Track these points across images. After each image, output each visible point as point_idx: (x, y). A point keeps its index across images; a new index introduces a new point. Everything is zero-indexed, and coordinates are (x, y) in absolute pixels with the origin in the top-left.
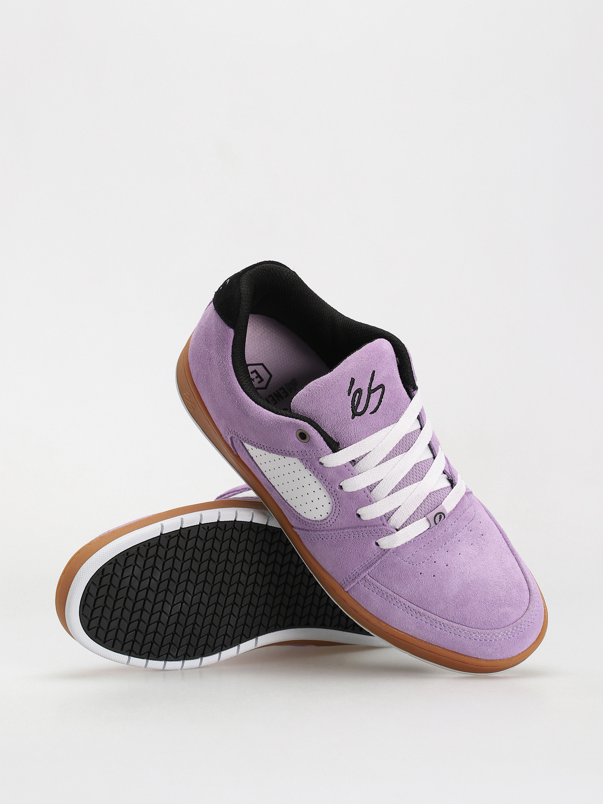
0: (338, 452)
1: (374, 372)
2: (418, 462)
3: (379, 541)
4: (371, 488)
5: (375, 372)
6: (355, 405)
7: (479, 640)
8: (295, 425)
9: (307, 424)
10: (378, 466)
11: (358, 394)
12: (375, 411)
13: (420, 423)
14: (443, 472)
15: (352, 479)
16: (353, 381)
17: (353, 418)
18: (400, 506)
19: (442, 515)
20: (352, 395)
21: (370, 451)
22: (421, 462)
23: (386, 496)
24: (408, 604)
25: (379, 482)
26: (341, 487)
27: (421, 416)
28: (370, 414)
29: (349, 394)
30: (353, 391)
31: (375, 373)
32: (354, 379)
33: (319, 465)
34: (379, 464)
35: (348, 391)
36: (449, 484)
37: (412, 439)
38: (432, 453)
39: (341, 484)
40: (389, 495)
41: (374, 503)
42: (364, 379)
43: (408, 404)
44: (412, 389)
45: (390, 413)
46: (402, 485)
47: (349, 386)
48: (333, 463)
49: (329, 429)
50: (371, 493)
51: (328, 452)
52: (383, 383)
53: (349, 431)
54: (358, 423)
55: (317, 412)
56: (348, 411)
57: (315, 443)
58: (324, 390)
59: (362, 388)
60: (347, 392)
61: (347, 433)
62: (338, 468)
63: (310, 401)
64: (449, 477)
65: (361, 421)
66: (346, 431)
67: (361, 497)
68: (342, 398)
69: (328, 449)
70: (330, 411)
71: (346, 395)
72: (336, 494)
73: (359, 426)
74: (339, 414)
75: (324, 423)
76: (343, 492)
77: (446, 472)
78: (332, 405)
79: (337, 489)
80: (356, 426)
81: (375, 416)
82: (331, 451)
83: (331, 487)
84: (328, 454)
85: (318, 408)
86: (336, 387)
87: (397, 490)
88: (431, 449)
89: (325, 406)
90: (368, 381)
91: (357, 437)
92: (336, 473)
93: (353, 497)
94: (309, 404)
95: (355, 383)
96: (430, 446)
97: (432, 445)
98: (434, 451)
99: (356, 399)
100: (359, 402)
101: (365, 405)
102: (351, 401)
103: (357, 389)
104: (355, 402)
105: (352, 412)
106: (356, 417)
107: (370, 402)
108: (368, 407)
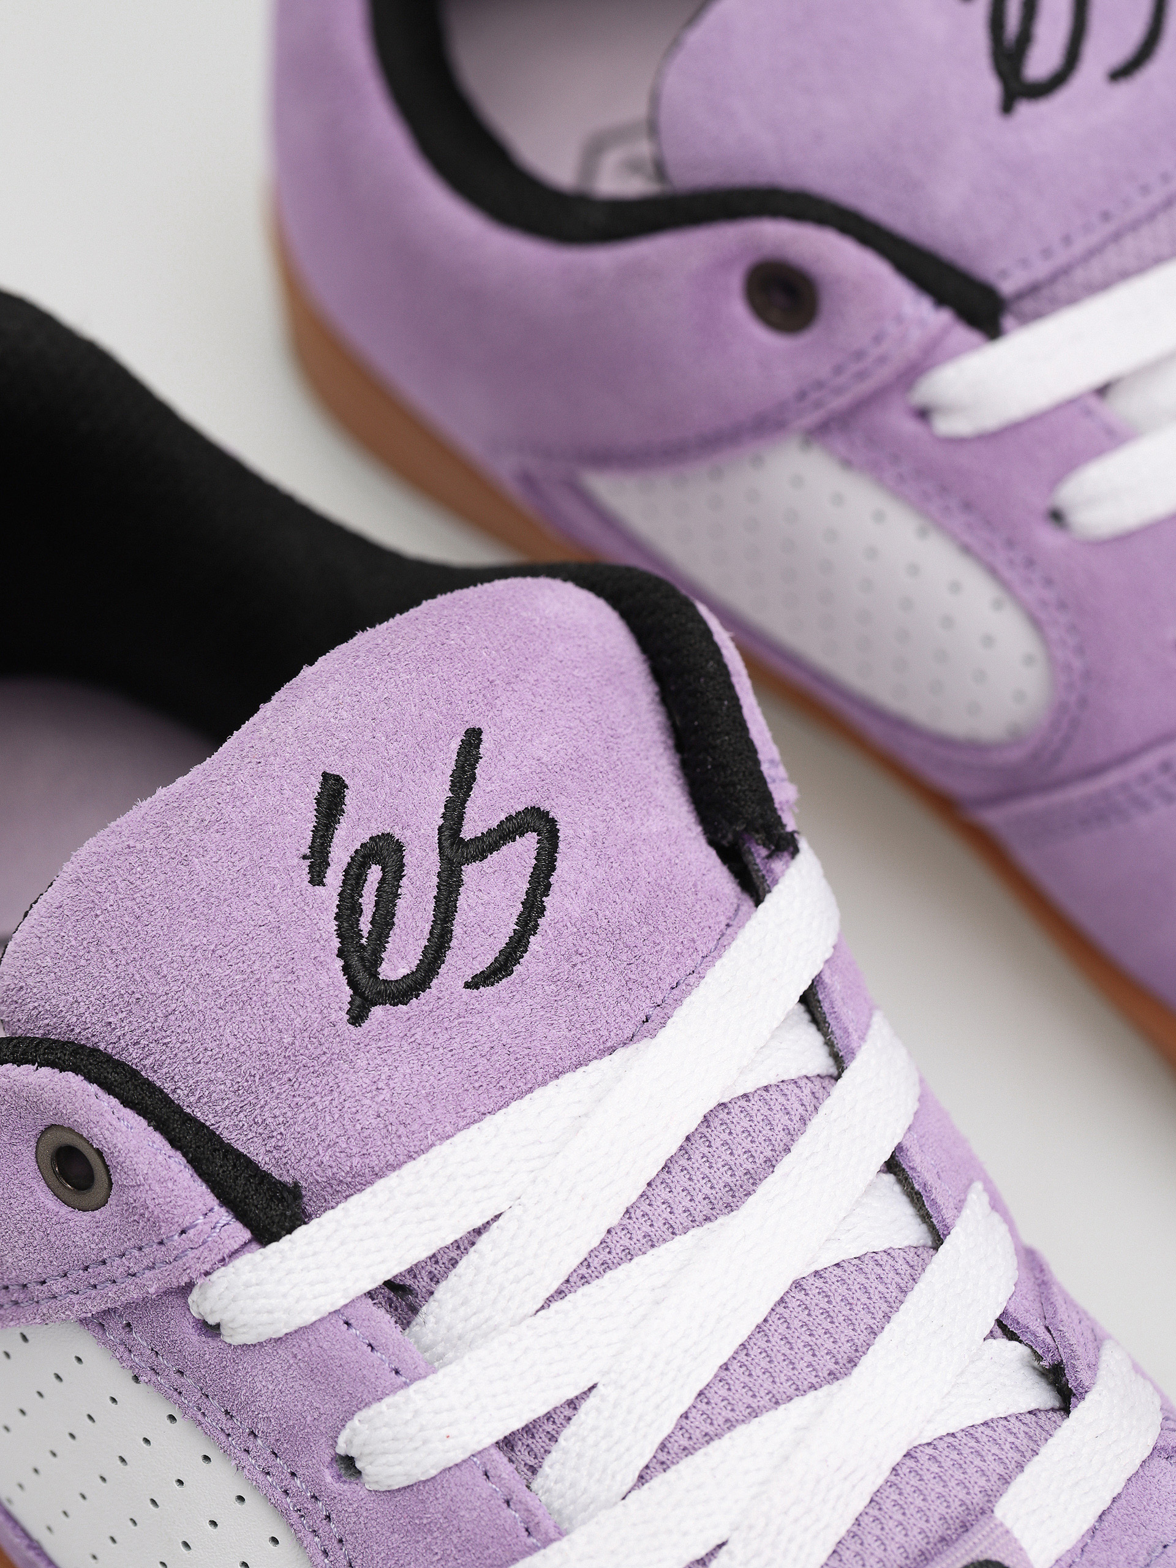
0: (288, 1237)
1: (473, 738)
2: (818, 1267)
4: (526, 1445)
5: (483, 737)
6: (364, 941)
8: (32, 1103)
9: (74, 1081)
10: (555, 1306)
11: (375, 873)
12: (502, 966)
13: (829, 1043)
14: (999, 1322)
15: (398, 1398)
16: (332, 798)
17: (357, 1016)
18: (720, 1546)
20: (334, 877)
21: (498, 1217)
22: (837, 1265)
23: (625, 1489)
25: (573, 1404)
26: (348, 1465)
27: (832, 1003)
28: (467, 985)
29: (317, 877)
30: (340, 854)
31: (477, 744)
32: (338, 779)
33: (195, 1338)
34: (560, 1293)
35: (305, 857)
36: (1041, 1396)
37: (766, 1131)
38: (925, 1217)
39: (342, 1449)
40: (642, 1479)
41: (552, 1541)
42: (407, 777)
43: (732, 925)
44: (759, 844)
45: (604, 981)
46: (721, 1414)
47: (311, 826)
48: (269, 1312)
49: (227, 1103)
50: (538, 1483)
51: (232, 1241)
52: (545, 806)
53: (347, 1104)
54: (397, 1044)
55: (135, 1009)
56: (324, 979)
57: (138, 1194)
58: (156, 862)
59: (397, 831)
60: (302, 861)
61: (336, 1116)
62: (304, 1344)
63: (85, 943)
64: (1040, 1352)
65: (413, 1031)
66: (327, 1103)
67: (475, 1514)
68: (275, 899)
69: (223, 1222)
70: (210, 991)
71: (297, 881)
72: (328, 1517)
73: (405, 1069)
74: (269, 999)
75: (189, 1068)
76: (363, 1493)
77: (1018, 1323)
78: (219, 952)
79: (329, 1479)
80: (386, 1068)
81: (507, 1000)
82: (247, 1235)
83: (293, 1474)
84: (234, 1254)
85: (137, 977)
86: (228, 835)
87: (685, 1442)
88: (913, 1188)
89: (175, 965)
90: (441, 791)
91: (400, 1137)
92: (299, 1376)
93: (425, 1521)
94: (83, 962)
95: (349, 807)
96: (904, 1170)
97: (912, 1168)
98: (934, 1202)
99: (368, 900)
100: (384, 921)
101: (431, 933)
102: (337, 917)
103: (366, 839)
104: (362, 919)
105: (348, 984)
106: (378, 1012)
107: (459, 918)
108: (451, 944)
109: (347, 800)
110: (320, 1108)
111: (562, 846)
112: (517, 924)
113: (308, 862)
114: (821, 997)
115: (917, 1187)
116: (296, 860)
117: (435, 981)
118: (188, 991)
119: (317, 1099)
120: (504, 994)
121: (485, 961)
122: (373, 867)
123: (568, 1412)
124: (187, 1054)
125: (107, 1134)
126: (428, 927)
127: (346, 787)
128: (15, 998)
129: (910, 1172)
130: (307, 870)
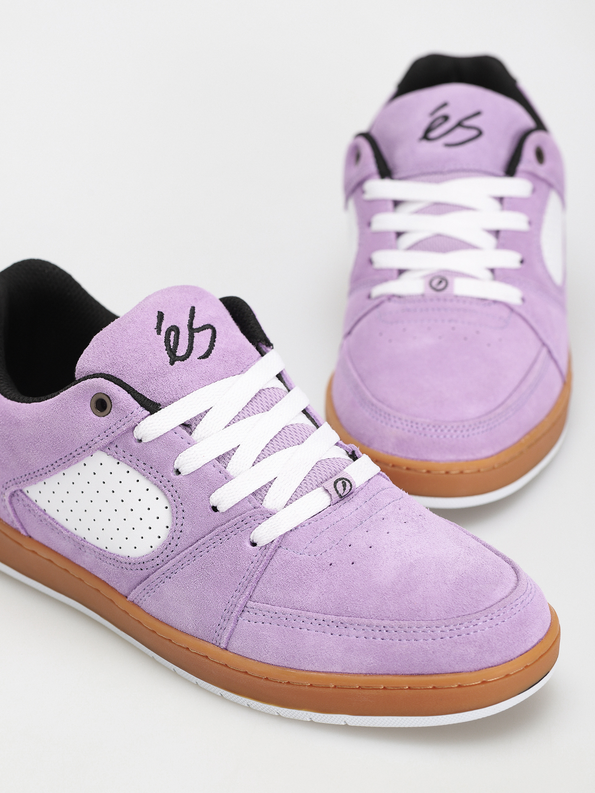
0: (157, 413)
1: (193, 308)
3: (253, 536)
4: (223, 459)
5: (196, 308)
6: (172, 347)
7: (448, 638)
10: (227, 428)
11: (173, 333)
12: (206, 355)
13: (284, 384)
14: (336, 444)
16: (161, 316)
17: (172, 363)
18: (275, 478)
19: (346, 482)
20: (163, 333)
21: (212, 407)
23: (250, 467)
24: (321, 617)
25: (234, 450)
26: (177, 471)
27: (285, 377)
28: (198, 358)
29: (159, 333)
30: (164, 328)
31: (194, 310)
32: (162, 312)
33: (135, 444)
34: (228, 426)
35: (155, 329)
36: (348, 457)
38: (313, 422)
39: (176, 466)
40: (253, 465)
41: (232, 479)
42: (179, 314)
43: (258, 359)
44: (263, 345)
45: (231, 361)
46: (272, 450)
47: (156, 322)
48: (156, 430)
49: (139, 388)
50: (227, 469)
51: (145, 414)
52: (212, 324)
53: (171, 384)
54: (182, 370)
55: (114, 366)
56: (163, 355)
57: (120, 404)
58: (118, 331)
59: (177, 324)
60: (155, 330)
61: (168, 386)
62: (165, 438)
63: (100, 352)
64: (348, 451)
65: (186, 367)
66: (166, 384)
67: (212, 475)
68: (149, 338)
69: (142, 410)
70: (134, 359)
71: (154, 334)
72: (172, 486)
73: (184, 375)
74: (149, 360)
75: (129, 380)
76: (182, 477)
77: (342, 445)
78: (136, 350)
79: (172, 475)
80: (180, 375)
81: (208, 362)
82: (149, 413)
83: (162, 476)
84: (146, 417)
85: (115, 358)
86: (136, 324)
87: (264, 456)
88: (311, 418)
89: (124, 354)
90: (187, 318)
91: (185, 389)
92: (164, 447)
93: (199, 480)
94: (100, 357)
95: (165, 319)
96: (309, 414)
97: (311, 413)
98: (317, 420)
99: (172, 338)
100: (176, 343)
101: (188, 346)
102: (165, 342)
103: (170, 326)
104: (171, 342)
105: (169, 356)
106: (177, 363)
107: (194, 344)
108: (193, 349)
109: (164, 317)
110: (164, 385)
111: (217, 333)
112: (209, 347)
113: (156, 330)
114: (283, 377)
115: (312, 417)
116: (153, 330)
117: (190, 357)
118: (128, 360)
119: (163, 383)
120: (207, 361)
121: (202, 354)
122: (172, 332)
123: (233, 452)
124: (128, 376)
125: (111, 390)
126: (187, 345)
127: (164, 314)
128: (81, 371)
129: (310, 414)
130: (156, 332)
